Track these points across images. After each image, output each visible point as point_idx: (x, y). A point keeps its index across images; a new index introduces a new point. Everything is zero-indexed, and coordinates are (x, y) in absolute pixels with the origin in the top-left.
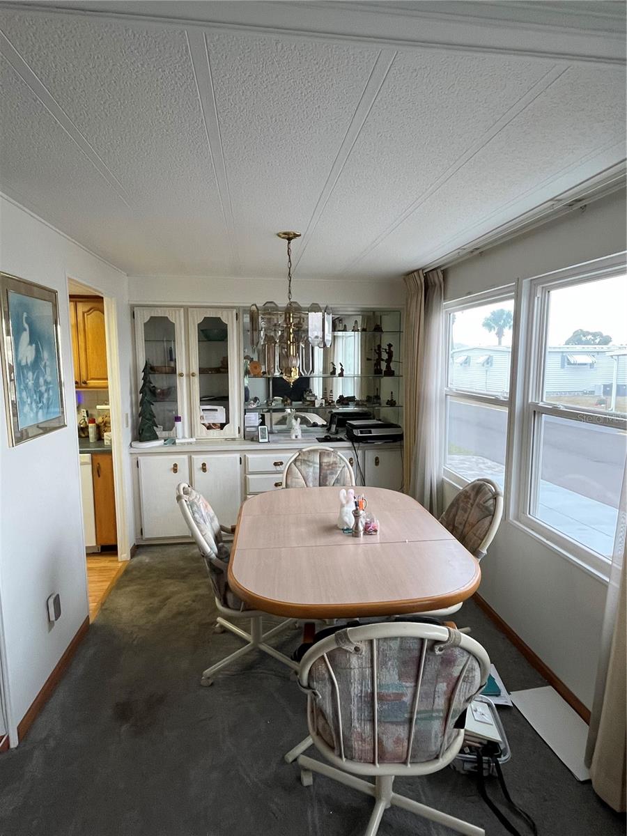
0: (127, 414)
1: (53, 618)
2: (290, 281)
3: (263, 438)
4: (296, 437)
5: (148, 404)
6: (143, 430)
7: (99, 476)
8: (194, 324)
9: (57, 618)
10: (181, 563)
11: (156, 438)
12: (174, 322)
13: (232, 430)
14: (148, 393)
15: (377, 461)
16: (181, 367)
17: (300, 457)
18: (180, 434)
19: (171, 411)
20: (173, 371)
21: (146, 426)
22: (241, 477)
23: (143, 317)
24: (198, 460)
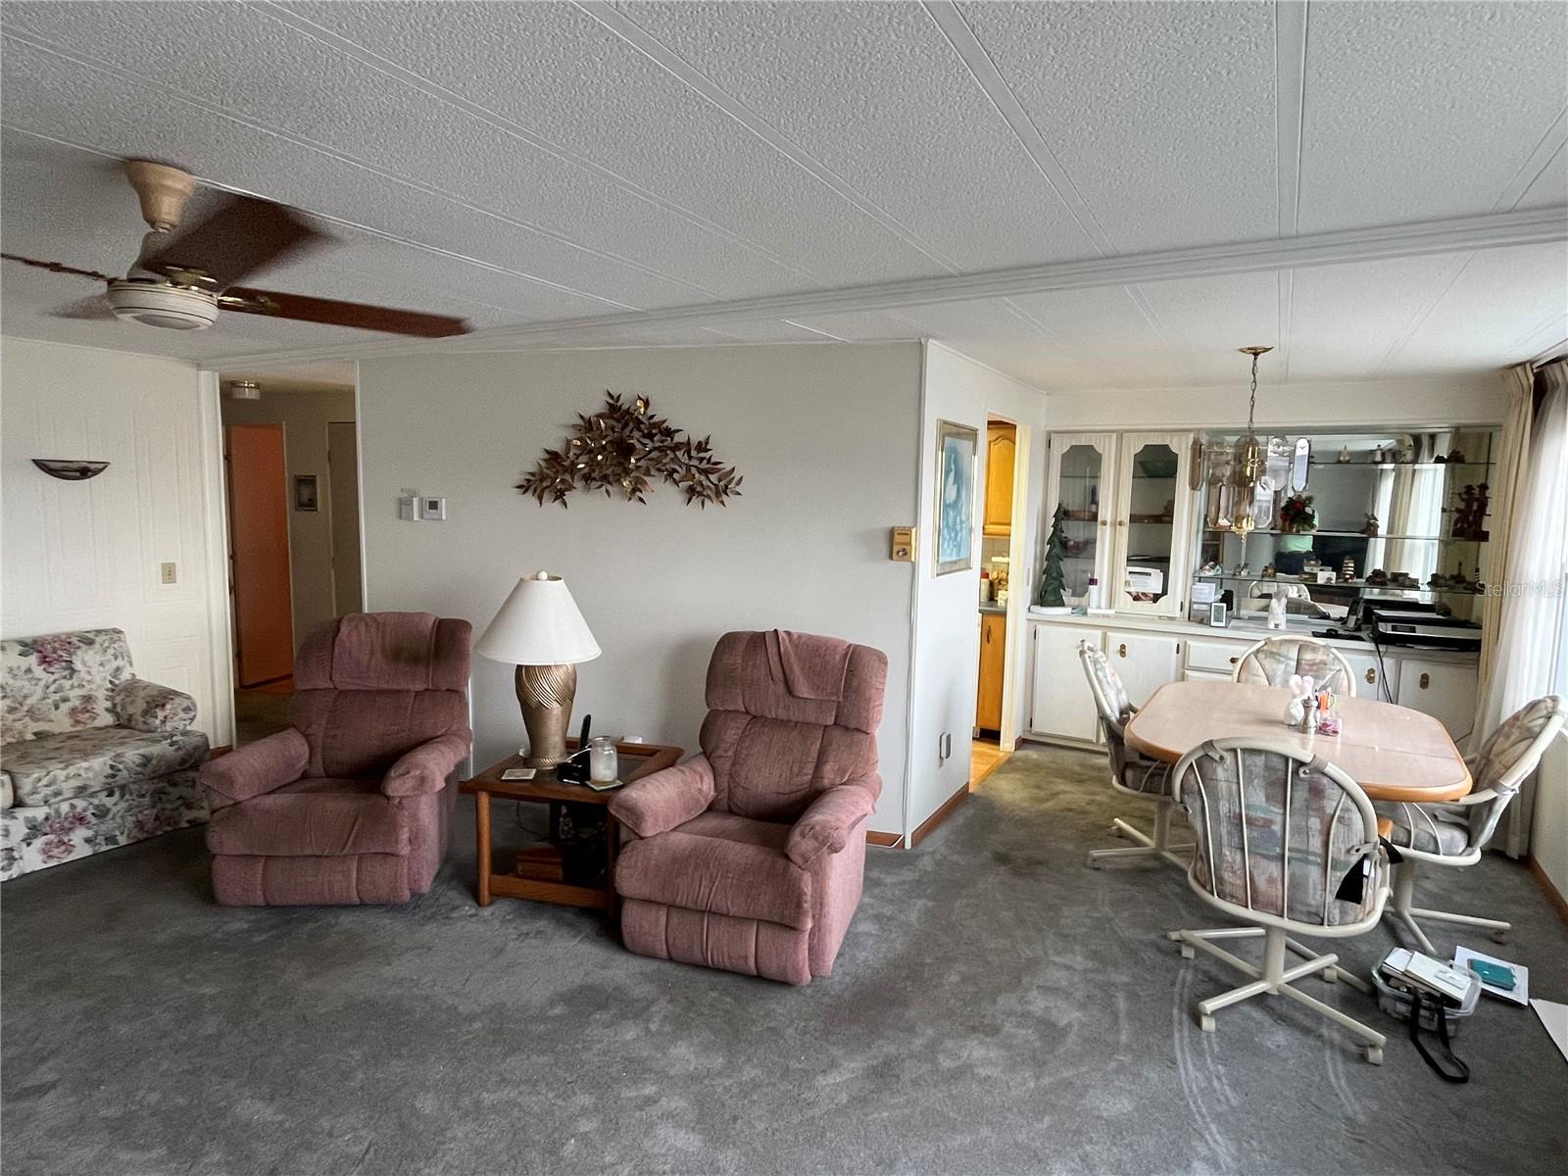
0: (1029, 570)
1: (944, 755)
2: (1253, 406)
3: (1218, 620)
4: (1277, 626)
5: (1056, 559)
6: (1046, 592)
7: (988, 642)
8: (1129, 454)
9: (947, 757)
10: (1078, 769)
11: (1062, 604)
12: (1100, 450)
13: (1170, 605)
14: (1057, 543)
15: (1425, 682)
16: (1105, 512)
17: (1265, 648)
18: (1094, 602)
19: (1085, 572)
20: (1094, 517)
21: (1050, 588)
22: (1176, 673)
23: (1061, 446)
24: (1116, 639)
